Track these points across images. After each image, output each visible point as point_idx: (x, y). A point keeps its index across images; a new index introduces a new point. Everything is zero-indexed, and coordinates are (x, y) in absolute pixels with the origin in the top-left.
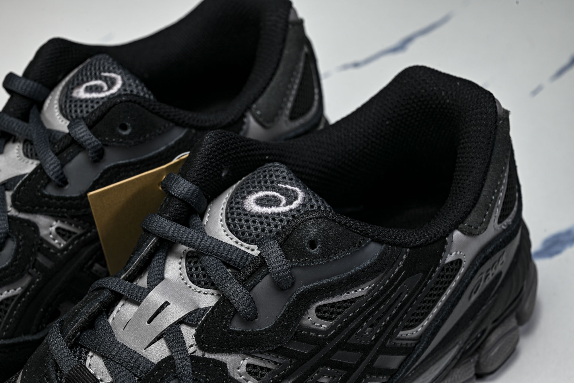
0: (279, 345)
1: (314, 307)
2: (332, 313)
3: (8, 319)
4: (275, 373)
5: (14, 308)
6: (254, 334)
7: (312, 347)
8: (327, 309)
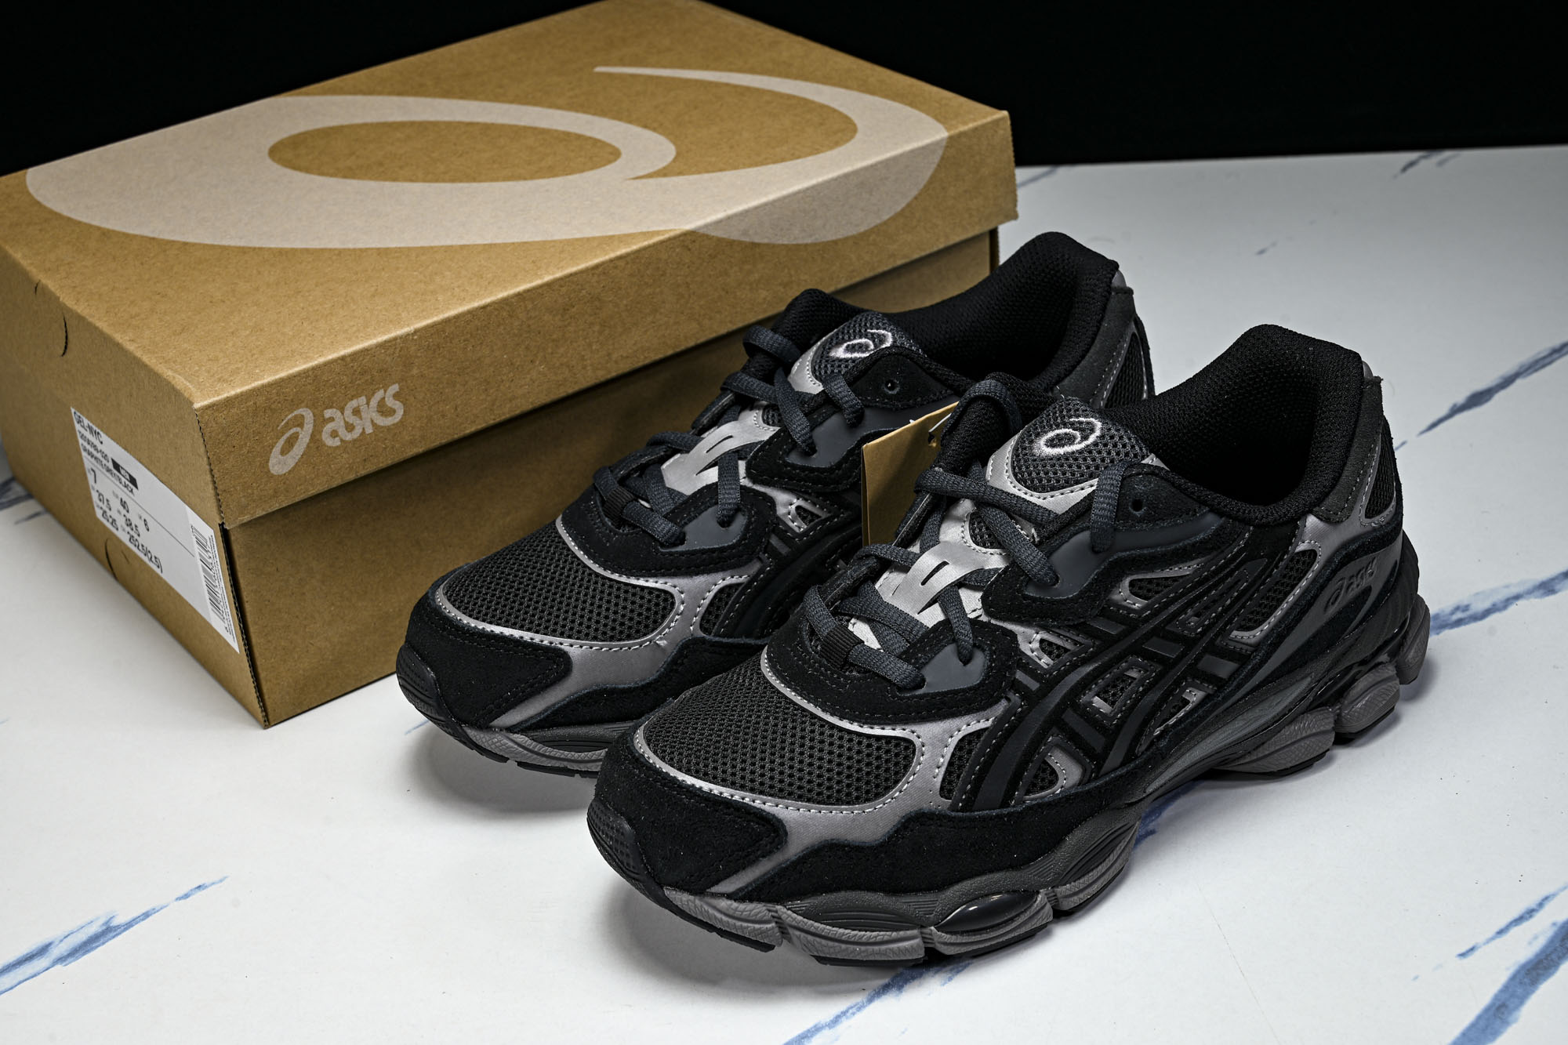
0: (1082, 620)
1: (1127, 582)
2: (1149, 591)
3: (729, 612)
4: (1074, 654)
5: (737, 601)
6: (1052, 602)
7: (1121, 628)
8: (1144, 584)
